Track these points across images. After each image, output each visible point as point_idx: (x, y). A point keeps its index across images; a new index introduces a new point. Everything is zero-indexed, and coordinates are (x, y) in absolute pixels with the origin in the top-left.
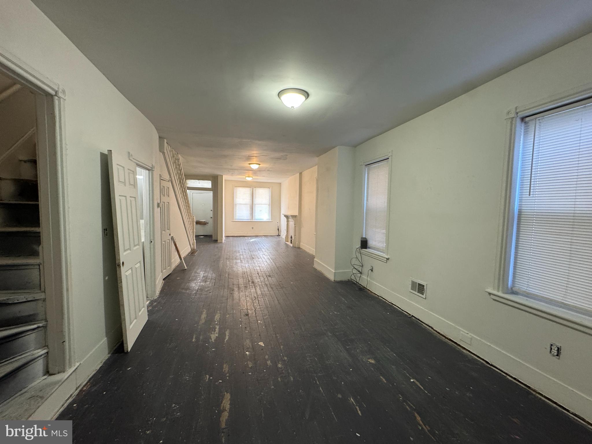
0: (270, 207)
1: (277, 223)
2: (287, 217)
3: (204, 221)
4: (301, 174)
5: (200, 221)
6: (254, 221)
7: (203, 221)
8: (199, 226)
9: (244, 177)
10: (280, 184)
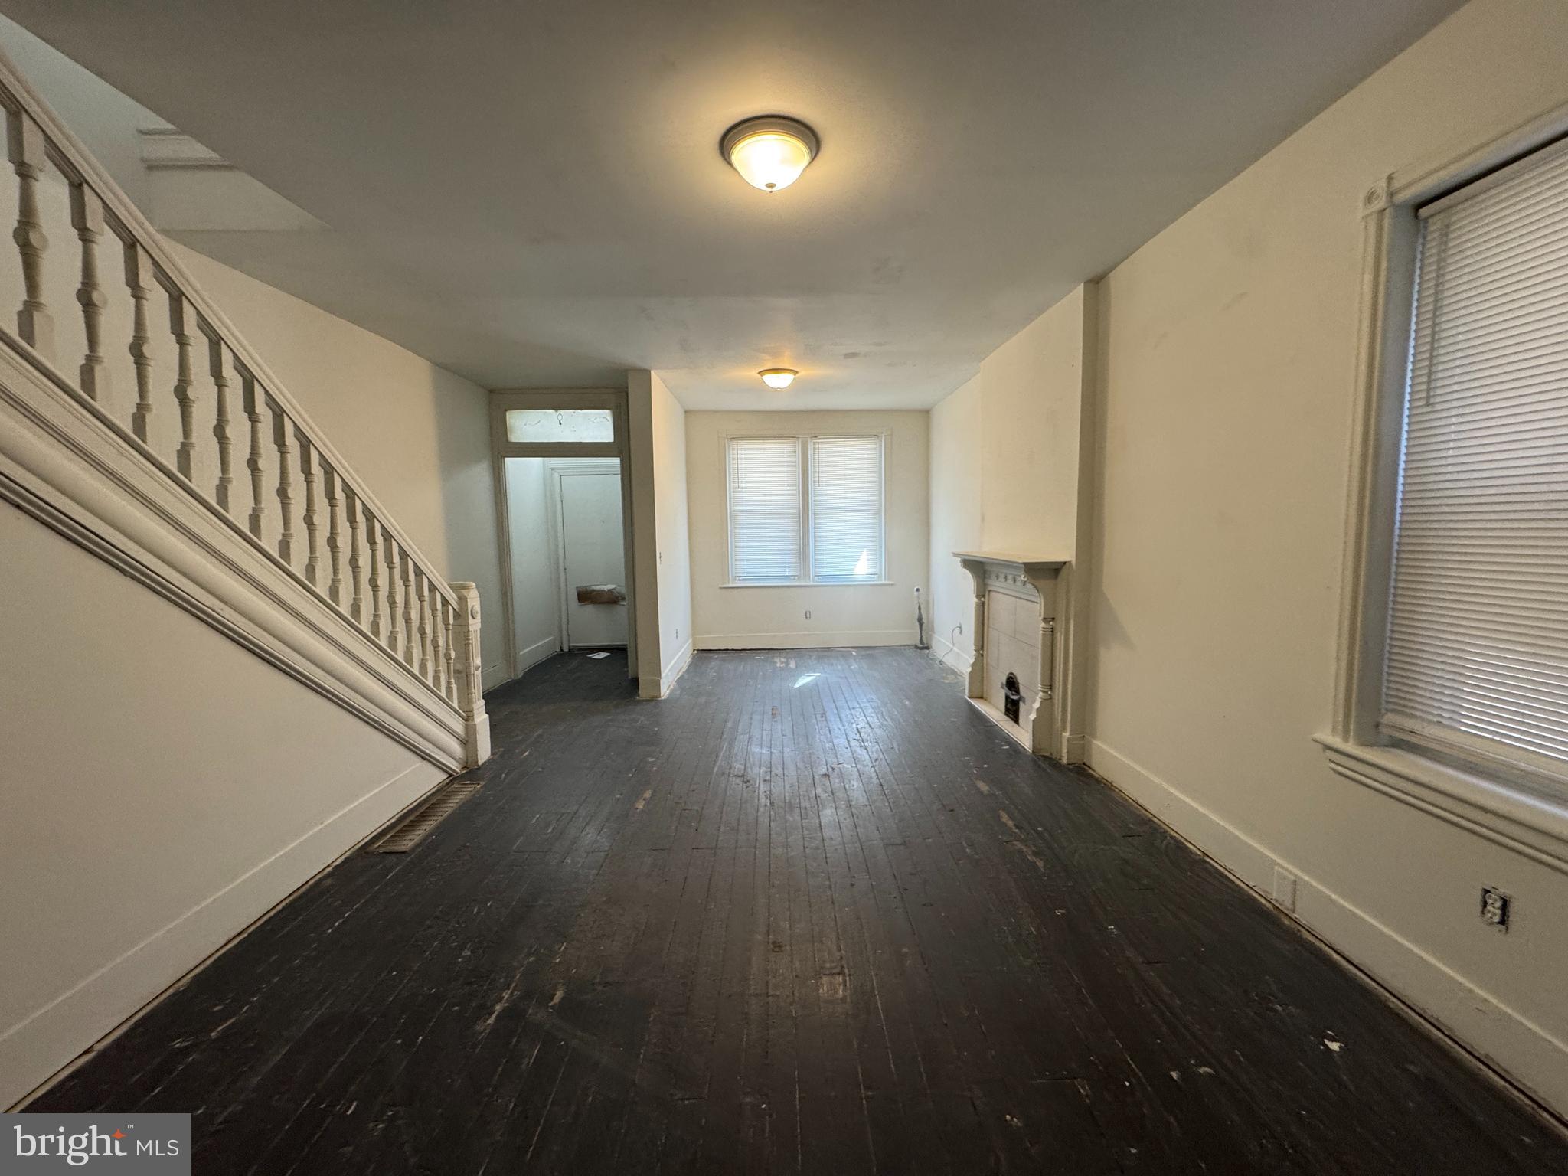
0: (880, 521)
1: (916, 593)
2: (979, 568)
3: (610, 591)
4: (1097, 284)
5: (594, 591)
6: (812, 583)
7: (606, 588)
8: (589, 610)
9: (753, 373)
10: (925, 414)
